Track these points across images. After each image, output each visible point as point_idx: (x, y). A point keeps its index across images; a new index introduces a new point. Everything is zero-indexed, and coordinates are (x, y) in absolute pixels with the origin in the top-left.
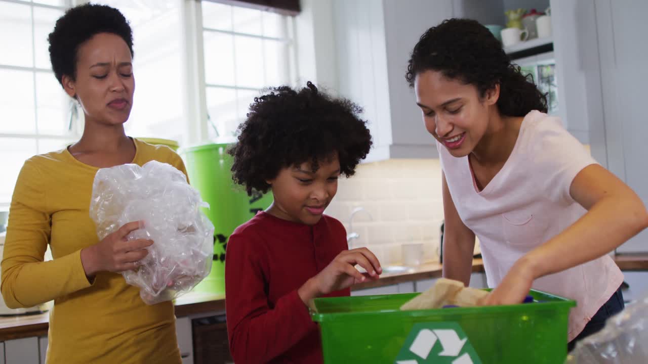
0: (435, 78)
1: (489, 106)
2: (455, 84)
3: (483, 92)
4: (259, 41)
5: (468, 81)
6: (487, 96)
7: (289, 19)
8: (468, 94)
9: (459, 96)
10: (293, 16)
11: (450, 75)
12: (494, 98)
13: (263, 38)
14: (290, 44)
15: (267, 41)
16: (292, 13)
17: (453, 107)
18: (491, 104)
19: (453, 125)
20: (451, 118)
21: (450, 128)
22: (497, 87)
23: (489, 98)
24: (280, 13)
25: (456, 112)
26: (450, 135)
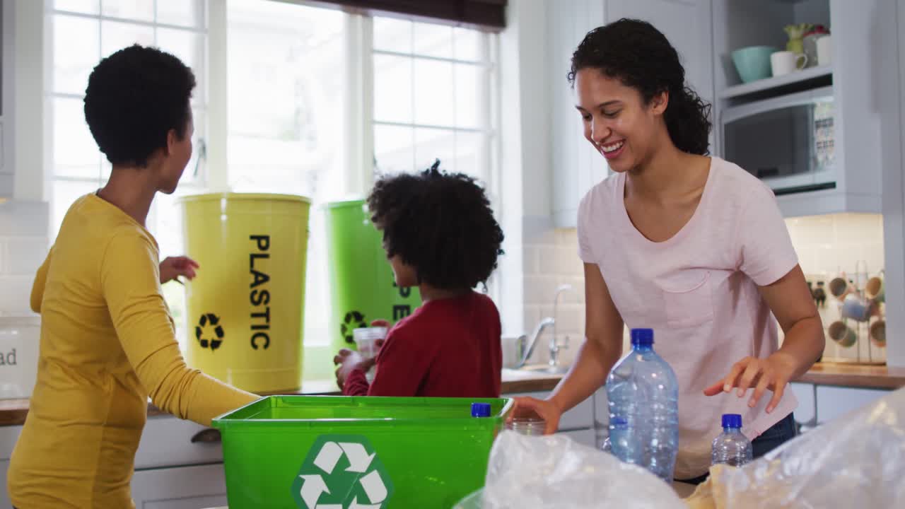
0: (593, 74)
1: (655, 117)
2: (616, 83)
3: (648, 97)
4: (449, 65)
5: (629, 82)
6: (654, 104)
7: (492, 36)
8: (629, 98)
9: (617, 98)
10: (497, 33)
11: (609, 74)
12: (661, 109)
13: (453, 61)
14: (491, 68)
15: (458, 66)
16: (495, 29)
17: (610, 109)
18: (656, 113)
19: (611, 130)
20: (609, 122)
21: (607, 133)
22: (665, 96)
23: (655, 107)
24: (479, 30)
25: (613, 115)
26: (609, 141)
